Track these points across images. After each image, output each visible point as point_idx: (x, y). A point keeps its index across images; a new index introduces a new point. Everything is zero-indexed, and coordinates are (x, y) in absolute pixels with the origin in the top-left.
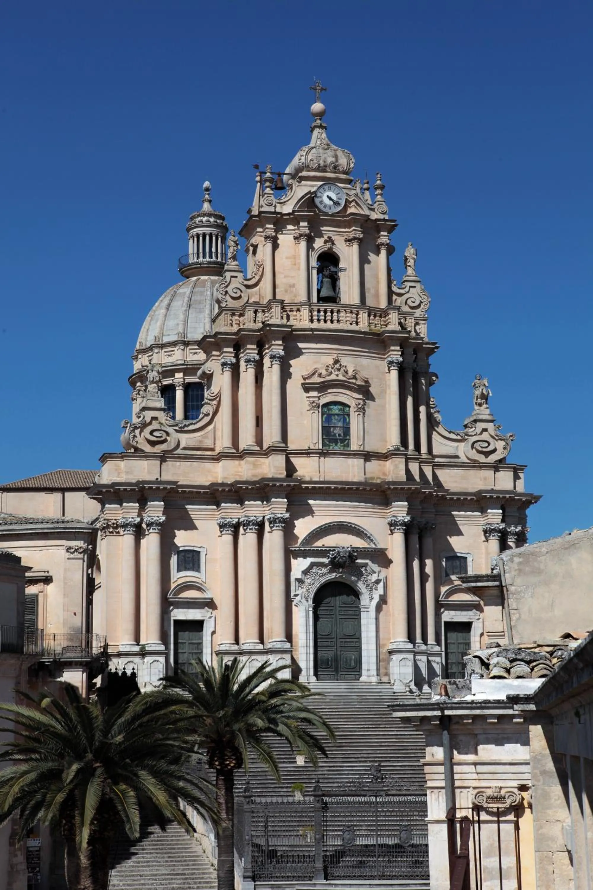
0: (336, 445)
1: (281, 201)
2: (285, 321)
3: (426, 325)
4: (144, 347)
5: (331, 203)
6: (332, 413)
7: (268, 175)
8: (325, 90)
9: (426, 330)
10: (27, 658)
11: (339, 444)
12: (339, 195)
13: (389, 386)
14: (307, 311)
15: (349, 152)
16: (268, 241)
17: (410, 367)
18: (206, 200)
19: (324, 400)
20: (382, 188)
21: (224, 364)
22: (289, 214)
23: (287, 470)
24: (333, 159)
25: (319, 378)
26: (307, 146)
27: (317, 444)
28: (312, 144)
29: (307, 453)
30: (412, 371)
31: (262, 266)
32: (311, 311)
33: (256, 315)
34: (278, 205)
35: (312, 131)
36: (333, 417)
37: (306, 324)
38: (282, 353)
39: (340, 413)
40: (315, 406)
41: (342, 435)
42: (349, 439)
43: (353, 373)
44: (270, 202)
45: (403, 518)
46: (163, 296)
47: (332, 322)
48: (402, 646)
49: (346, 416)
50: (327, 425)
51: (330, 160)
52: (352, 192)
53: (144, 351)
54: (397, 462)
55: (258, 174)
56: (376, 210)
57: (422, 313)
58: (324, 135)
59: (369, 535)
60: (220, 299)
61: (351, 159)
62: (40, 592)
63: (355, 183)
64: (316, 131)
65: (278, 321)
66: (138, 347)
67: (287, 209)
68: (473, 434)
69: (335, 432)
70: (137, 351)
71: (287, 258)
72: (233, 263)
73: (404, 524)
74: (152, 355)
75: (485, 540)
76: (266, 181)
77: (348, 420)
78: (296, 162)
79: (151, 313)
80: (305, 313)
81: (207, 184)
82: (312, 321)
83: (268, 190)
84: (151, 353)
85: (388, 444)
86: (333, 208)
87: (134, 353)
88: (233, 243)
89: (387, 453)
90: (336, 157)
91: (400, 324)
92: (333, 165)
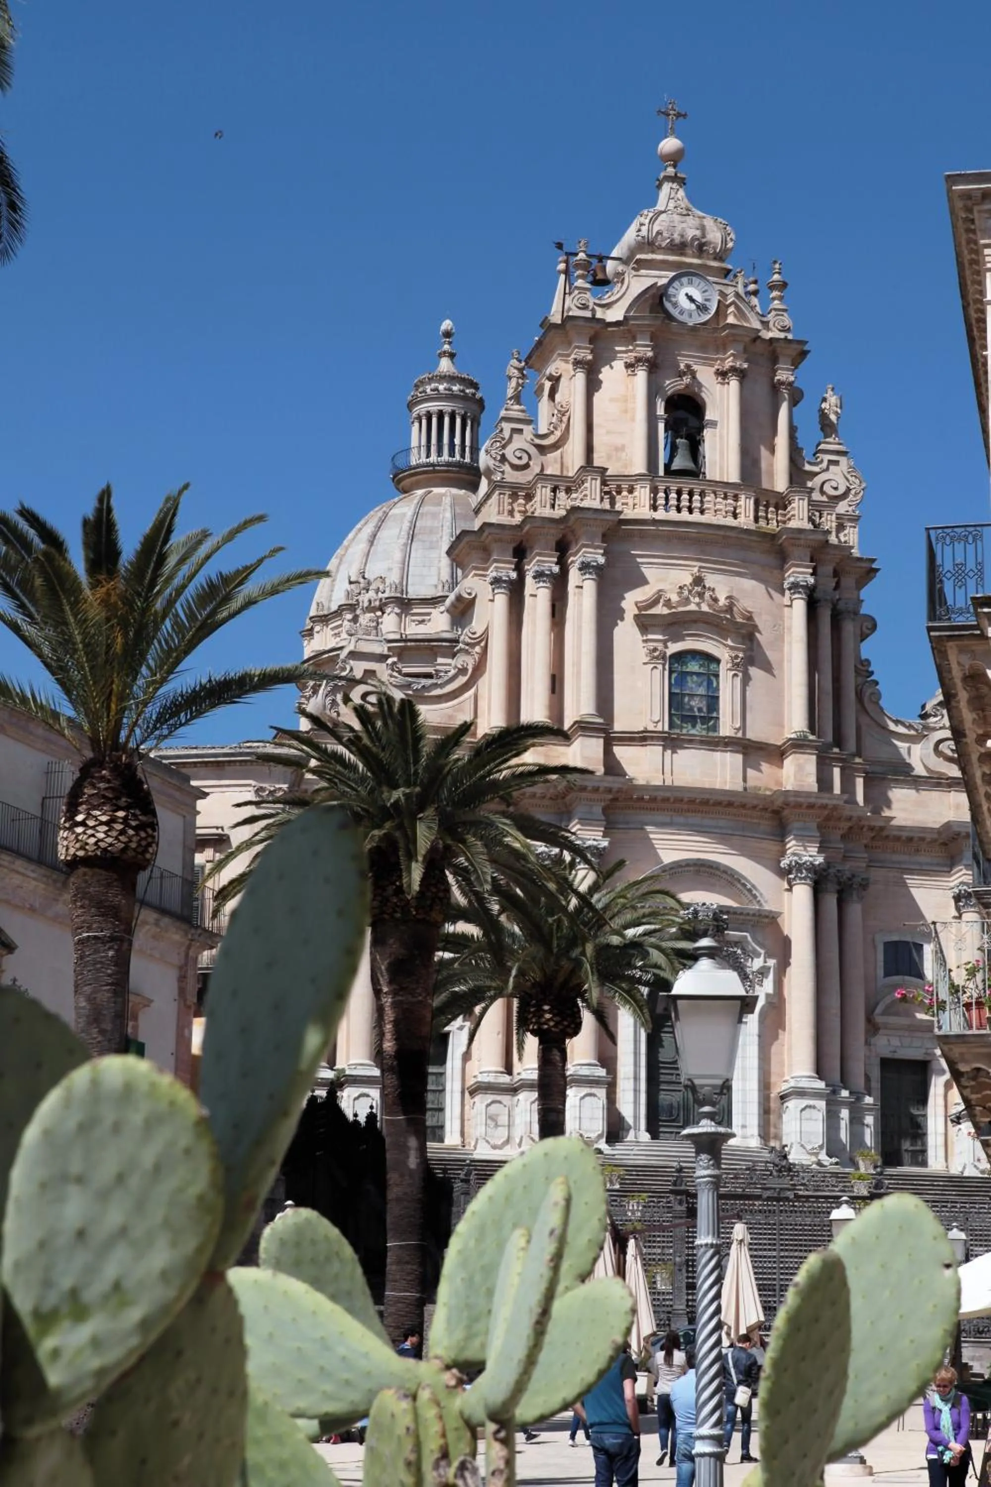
0: (694, 726)
1: (604, 302)
2: (607, 506)
3: (856, 530)
4: (326, 612)
5: (693, 307)
6: (688, 670)
7: (582, 256)
8: (685, 116)
9: (856, 537)
10: (200, 935)
11: (699, 726)
12: (707, 294)
13: (790, 629)
14: (648, 490)
15: (724, 222)
16: (578, 370)
17: (829, 598)
18: (445, 352)
19: (674, 648)
20: (783, 286)
21: (496, 582)
22: (617, 324)
23: (605, 766)
24: (698, 233)
25: (665, 608)
26: (652, 210)
27: (660, 724)
28: (660, 206)
29: (641, 738)
30: (830, 605)
31: (567, 414)
32: (654, 491)
33: (555, 496)
34: (598, 309)
35: (659, 187)
36: (689, 678)
37: (643, 511)
38: (602, 560)
39: (701, 671)
40: (656, 656)
41: (705, 710)
42: (718, 718)
43: (727, 602)
44: (583, 302)
45: (811, 859)
46: (362, 522)
47: (691, 511)
48: (805, 1084)
49: (712, 678)
50: (678, 691)
51: (691, 233)
52: (730, 290)
53: (324, 619)
54: (801, 761)
55: (563, 258)
56: (771, 324)
57: (850, 509)
58: (681, 193)
59: (749, 886)
60: (492, 467)
61: (729, 234)
62: (208, 862)
63: (735, 276)
64: (666, 187)
65: (596, 504)
66: (313, 613)
67: (615, 315)
68: (938, 726)
69: (693, 703)
70: (311, 618)
71: (612, 400)
72: (517, 407)
73: (812, 869)
74: (341, 626)
75: (957, 914)
76: (578, 266)
77: (715, 684)
78: (630, 236)
79: (340, 551)
80: (643, 493)
81: (447, 325)
82: (654, 508)
83: (580, 283)
84: (340, 622)
85: (786, 729)
86: (695, 314)
87: (305, 624)
88: (516, 371)
89: (785, 743)
90: (703, 228)
91: (811, 520)
92: (696, 243)
